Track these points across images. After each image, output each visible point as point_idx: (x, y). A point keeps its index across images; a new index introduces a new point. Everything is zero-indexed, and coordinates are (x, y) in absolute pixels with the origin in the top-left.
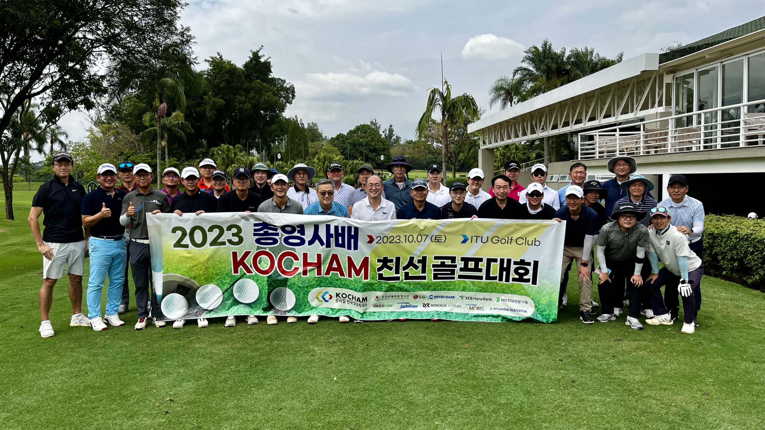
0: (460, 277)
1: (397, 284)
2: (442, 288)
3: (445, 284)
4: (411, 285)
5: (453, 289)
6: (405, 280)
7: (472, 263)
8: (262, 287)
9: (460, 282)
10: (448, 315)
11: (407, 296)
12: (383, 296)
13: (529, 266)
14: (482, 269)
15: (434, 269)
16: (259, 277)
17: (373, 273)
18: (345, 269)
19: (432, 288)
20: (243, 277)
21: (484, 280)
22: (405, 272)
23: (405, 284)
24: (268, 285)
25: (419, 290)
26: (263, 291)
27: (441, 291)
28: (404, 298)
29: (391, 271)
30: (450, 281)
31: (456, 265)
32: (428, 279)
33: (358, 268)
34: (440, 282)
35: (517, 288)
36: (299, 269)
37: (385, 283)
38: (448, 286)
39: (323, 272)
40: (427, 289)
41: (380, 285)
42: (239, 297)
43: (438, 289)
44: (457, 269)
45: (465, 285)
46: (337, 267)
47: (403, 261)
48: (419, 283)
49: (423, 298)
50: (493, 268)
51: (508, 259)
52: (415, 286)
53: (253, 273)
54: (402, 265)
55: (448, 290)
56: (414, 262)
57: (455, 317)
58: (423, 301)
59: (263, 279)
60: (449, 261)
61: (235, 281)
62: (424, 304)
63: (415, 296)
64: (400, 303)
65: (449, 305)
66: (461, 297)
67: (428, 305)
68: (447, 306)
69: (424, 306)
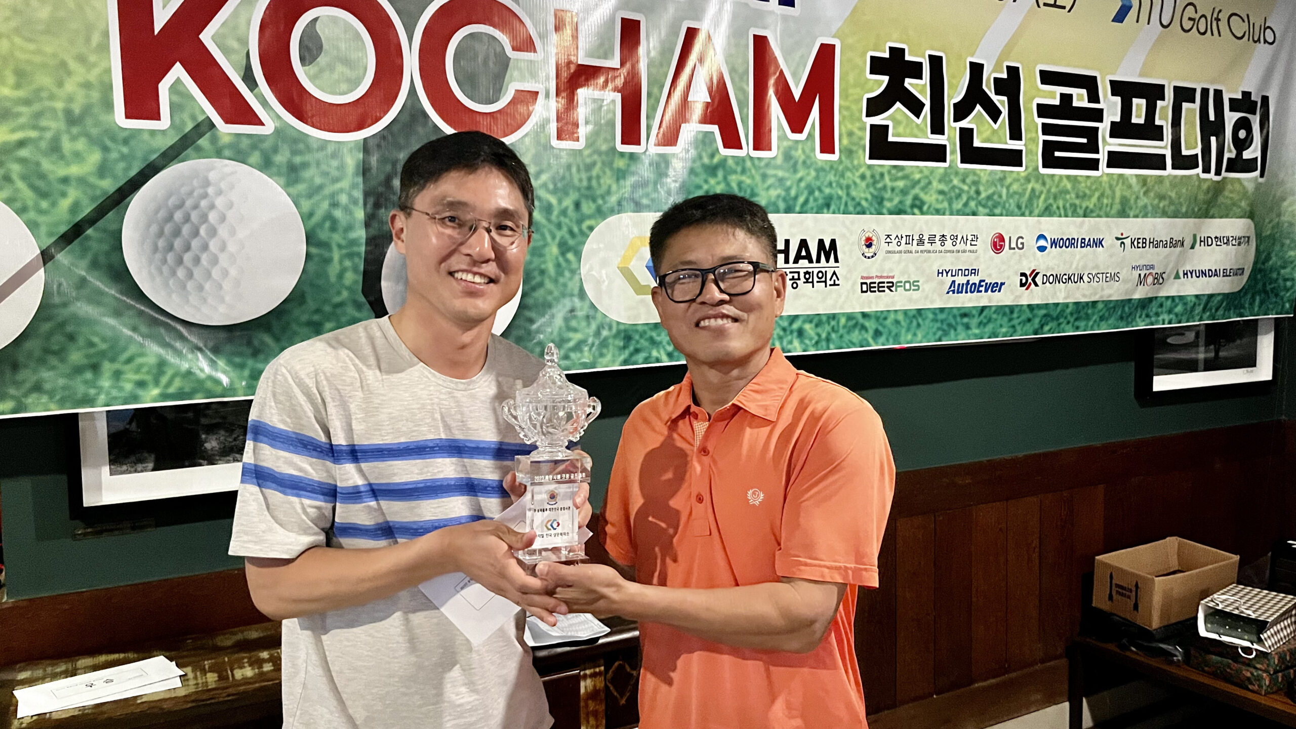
0: (1116, 159)
1: (938, 177)
2: (1068, 205)
3: (1074, 188)
4: (982, 188)
5: (1097, 212)
6: (962, 162)
7: (1141, 105)
8: (329, 217)
9: (1112, 182)
10: (1082, 314)
11: (970, 238)
12: (888, 236)
13: (1254, 113)
14: (1162, 127)
15: (1043, 124)
16: (308, 149)
17: (849, 126)
18: (742, 105)
19: (1041, 203)
20: (189, 151)
21: (1169, 170)
22: (961, 129)
23: (964, 181)
24: (366, 195)
25: (1004, 212)
26: (337, 238)
27: (1066, 216)
28: (961, 247)
29: (918, 117)
30: (1088, 177)
31: (1101, 111)
32: (1028, 165)
33: (797, 93)
34: (1061, 177)
35: (1231, 195)
36: (536, 99)
37: (894, 171)
38: (1084, 197)
39: (649, 128)
40: (1026, 207)
41: (875, 182)
42: (166, 285)
43: (1058, 208)
44: (1104, 128)
45: (1127, 194)
46: (709, 100)
47: (953, 76)
48: (1002, 179)
49: (1020, 246)
50: (1185, 124)
51: (1216, 91)
52: (993, 194)
53: (263, 124)
54: (952, 98)
55: (1085, 216)
56: (984, 87)
57: (1098, 320)
58: (1020, 261)
59: (335, 163)
60: (1082, 95)
61: (133, 173)
62: (1023, 274)
63: (996, 237)
64: (947, 273)
65: (1090, 276)
66: (1118, 239)
67: (1033, 280)
68: (1085, 278)
69: (1024, 281)
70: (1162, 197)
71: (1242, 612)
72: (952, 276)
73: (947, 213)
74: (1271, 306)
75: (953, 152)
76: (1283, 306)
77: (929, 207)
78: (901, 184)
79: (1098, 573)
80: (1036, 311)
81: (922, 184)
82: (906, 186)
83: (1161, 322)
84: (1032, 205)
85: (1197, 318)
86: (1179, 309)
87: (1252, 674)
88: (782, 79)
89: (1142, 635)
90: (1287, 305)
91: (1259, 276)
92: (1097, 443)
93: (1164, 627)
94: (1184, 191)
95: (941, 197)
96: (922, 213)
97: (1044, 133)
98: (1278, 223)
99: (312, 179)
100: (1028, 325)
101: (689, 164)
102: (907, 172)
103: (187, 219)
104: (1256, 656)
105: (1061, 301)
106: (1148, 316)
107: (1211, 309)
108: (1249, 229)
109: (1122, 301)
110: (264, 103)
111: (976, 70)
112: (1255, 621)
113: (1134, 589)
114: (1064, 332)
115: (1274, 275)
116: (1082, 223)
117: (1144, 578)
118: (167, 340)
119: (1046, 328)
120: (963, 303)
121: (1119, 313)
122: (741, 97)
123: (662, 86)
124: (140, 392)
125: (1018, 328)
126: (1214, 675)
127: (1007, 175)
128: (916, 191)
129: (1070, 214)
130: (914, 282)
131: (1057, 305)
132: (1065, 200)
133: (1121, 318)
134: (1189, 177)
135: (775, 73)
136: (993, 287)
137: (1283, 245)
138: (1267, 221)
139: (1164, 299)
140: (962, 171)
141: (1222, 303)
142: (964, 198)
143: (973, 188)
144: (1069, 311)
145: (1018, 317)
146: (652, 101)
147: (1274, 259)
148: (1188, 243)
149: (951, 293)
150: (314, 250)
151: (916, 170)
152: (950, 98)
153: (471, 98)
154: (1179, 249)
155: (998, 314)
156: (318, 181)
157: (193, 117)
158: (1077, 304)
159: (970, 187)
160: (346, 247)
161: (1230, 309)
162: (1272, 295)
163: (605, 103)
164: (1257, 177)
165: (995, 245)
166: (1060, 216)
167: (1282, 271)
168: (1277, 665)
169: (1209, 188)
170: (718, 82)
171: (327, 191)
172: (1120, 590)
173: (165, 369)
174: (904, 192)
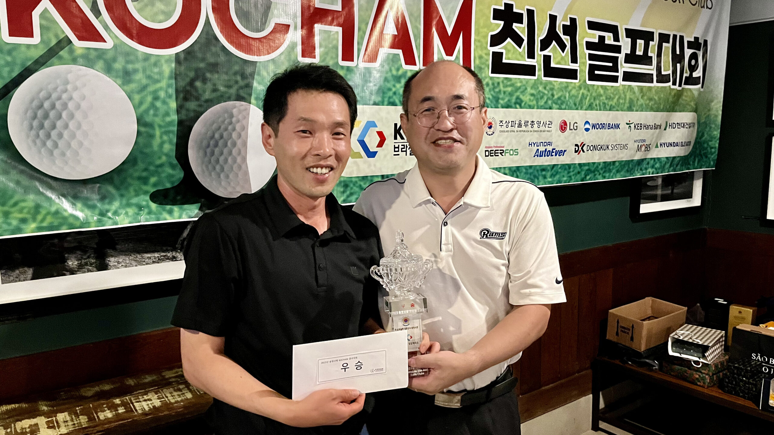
0: (628, 77)
1: (531, 85)
2: (601, 104)
3: (604, 92)
4: (555, 93)
5: (617, 107)
6: (544, 76)
7: (641, 44)
8: (153, 105)
9: (625, 90)
10: (607, 169)
11: (548, 123)
12: (501, 121)
13: (699, 50)
14: (652, 57)
15: (590, 55)
16: (137, 60)
17: (480, 52)
18: (417, 37)
19: (587, 102)
20: (54, 60)
21: (655, 84)
22: (544, 56)
23: (545, 88)
24: (177, 91)
25: (567, 107)
26: (158, 120)
27: (600, 110)
28: (543, 128)
29: (520, 48)
30: (612, 87)
31: (620, 46)
32: (581, 78)
33: (450, 31)
34: (598, 86)
35: (686, 99)
36: (289, 29)
37: (505, 81)
38: (609, 98)
39: (359, 50)
40: (579, 104)
41: (494, 88)
42: (40, 152)
43: (596, 105)
44: (621, 57)
45: (632, 97)
46: (396, 34)
47: (539, 23)
48: (567, 87)
49: (575, 128)
50: (664, 56)
51: (680, 36)
52: (561, 96)
53: (106, 42)
54: (539, 37)
55: (610, 110)
56: (557, 30)
57: (615, 172)
58: (575, 138)
59: (156, 70)
60: (610, 37)
61: (15, 74)
62: (576, 145)
63: (562, 123)
64: (534, 144)
65: (612, 146)
66: (627, 124)
67: (582, 148)
68: (610, 147)
69: (577, 149)
70: (651, 99)
71: (694, 341)
72: (537, 146)
73: (536, 107)
74: (703, 164)
75: (540, 70)
76: (710, 163)
77: (525, 104)
78: (509, 89)
79: (610, 319)
80: (582, 168)
81: (521, 90)
82: (512, 91)
83: (648, 173)
84: (582, 103)
85: (667, 171)
86: (657, 165)
87: (699, 376)
88: (441, 21)
89: (635, 355)
90: (712, 163)
91: (698, 146)
92: (610, 244)
93: (647, 350)
94: (662, 96)
95: (532, 98)
96: (521, 107)
97: (590, 60)
98: (708, 116)
99: (140, 80)
100: (578, 175)
101: (384, 75)
102: (513, 81)
103: (53, 107)
104: (702, 365)
105: (596, 161)
106: (641, 170)
107: (673, 166)
108: (694, 119)
109: (629, 161)
110: (106, 27)
111: (553, 19)
112: (701, 346)
113: (631, 329)
114: (597, 180)
115: (706, 145)
116: (609, 115)
117: (637, 323)
118: (41, 190)
119: (588, 177)
120: (542, 163)
121: (627, 168)
122: (416, 31)
123: (367, 24)
124: (23, 226)
125: (573, 177)
126: (677, 377)
127: (569, 85)
128: (518, 94)
129: (602, 108)
130: (515, 150)
131: (594, 163)
132: (600, 101)
133: (628, 171)
134: (665, 87)
135: (436, 17)
136: (560, 153)
137: (711, 128)
138: (703, 113)
139: (649, 160)
140: (544, 82)
141: (679, 162)
142: (545, 98)
143: (550, 93)
144: (600, 167)
145: (573, 171)
146: (361, 33)
147: (706, 136)
148: (663, 127)
149: (536, 156)
150: (142, 129)
151: (518, 81)
152: (539, 36)
153: (247, 28)
154: (658, 130)
155: (562, 169)
156: (144, 81)
157: (56, 36)
158: (605, 163)
159: (548, 92)
160: (164, 127)
161: (683, 166)
162: (704, 157)
163: (332, 33)
164: (699, 88)
165: (561, 127)
166: (597, 110)
167: (710, 143)
168: (714, 371)
169: (675, 95)
170: (402, 21)
171: (151, 89)
172: (623, 329)
173: (41, 210)
174: (511, 94)
